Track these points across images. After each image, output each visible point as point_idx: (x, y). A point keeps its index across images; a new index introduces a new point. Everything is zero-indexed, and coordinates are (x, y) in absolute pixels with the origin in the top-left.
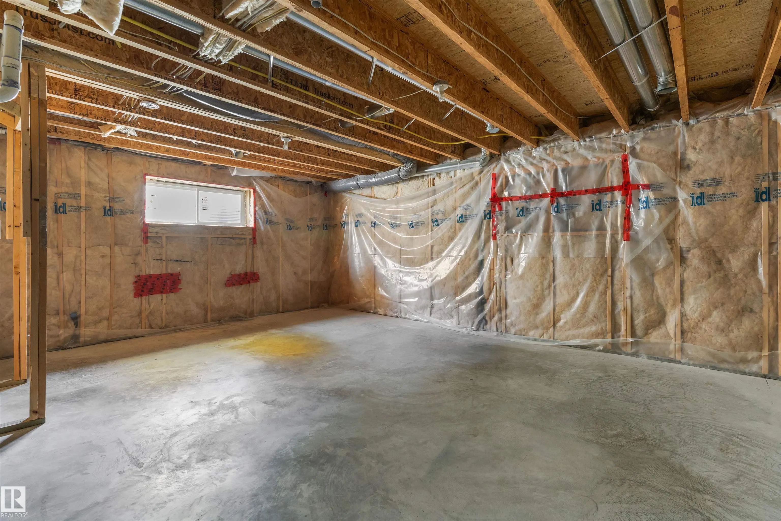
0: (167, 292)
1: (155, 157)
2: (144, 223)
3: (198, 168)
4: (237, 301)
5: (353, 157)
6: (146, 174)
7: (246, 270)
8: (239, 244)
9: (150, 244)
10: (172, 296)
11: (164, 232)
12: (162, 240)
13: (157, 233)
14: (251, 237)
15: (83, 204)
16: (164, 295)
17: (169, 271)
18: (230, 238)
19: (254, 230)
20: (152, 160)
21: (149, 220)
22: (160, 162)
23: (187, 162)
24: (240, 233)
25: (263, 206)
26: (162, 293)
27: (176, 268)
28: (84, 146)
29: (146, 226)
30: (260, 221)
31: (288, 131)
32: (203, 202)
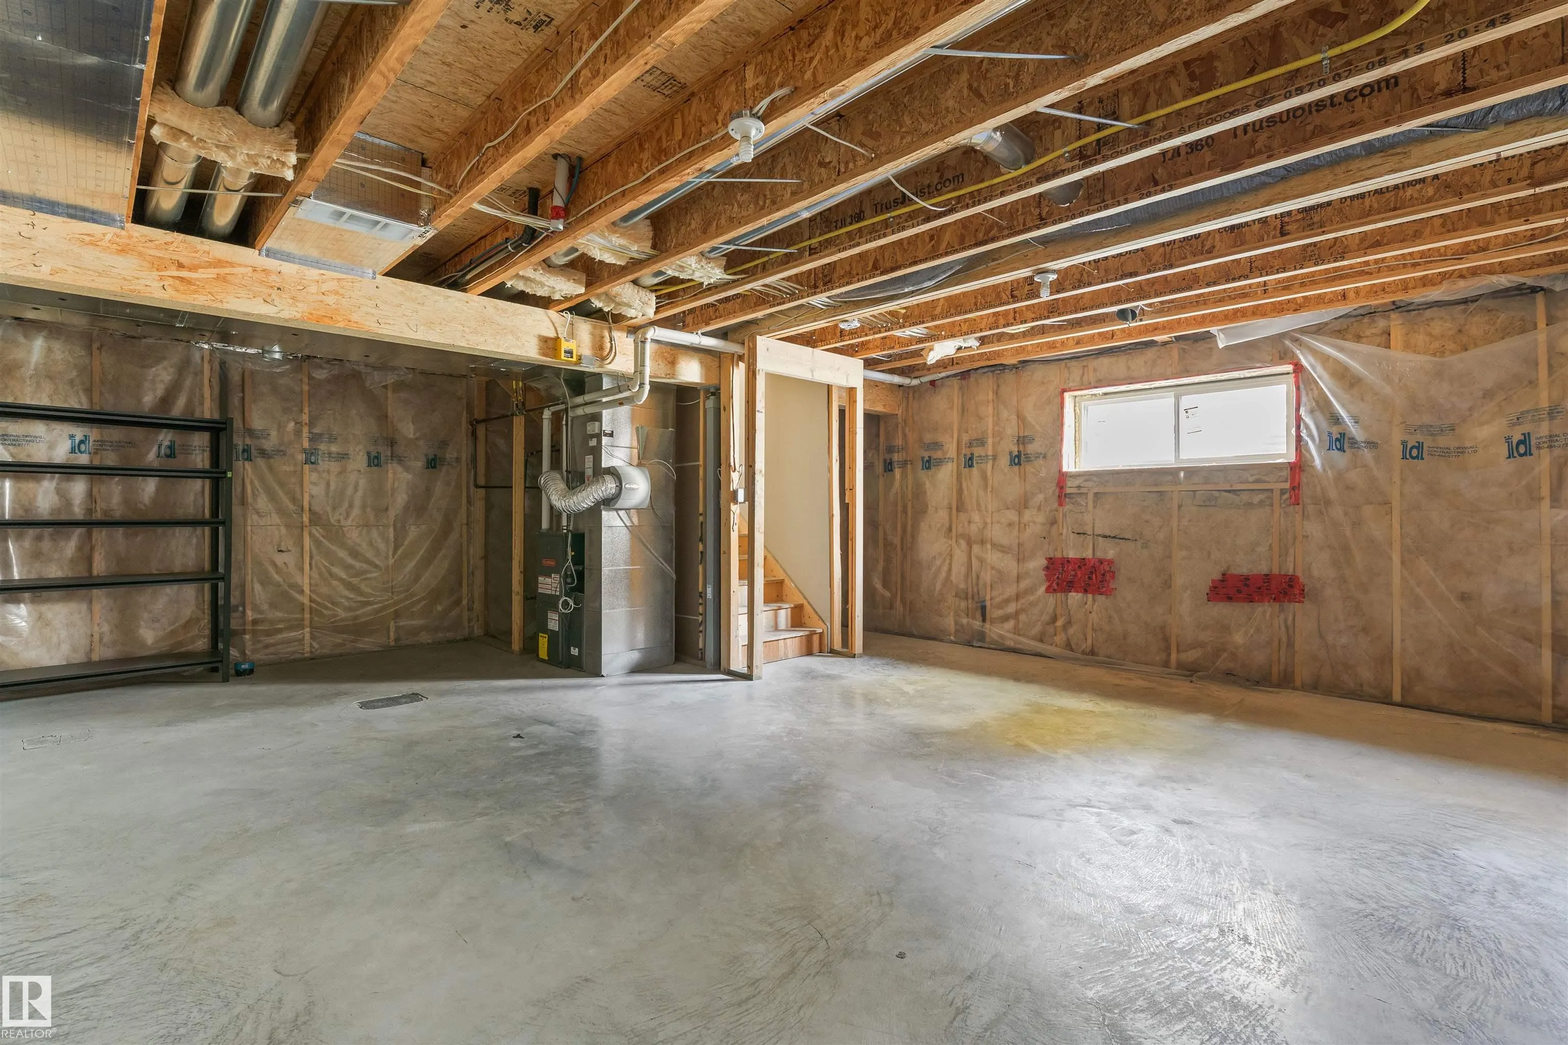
0: (1093, 593)
1: (1075, 357)
2: (1060, 471)
3: (1151, 353)
4: (1238, 638)
5: (1409, 191)
6: (1064, 391)
7: (1271, 570)
8: (1250, 505)
9: (1067, 507)
10: (1101, 599)
11: (1090, 484)
12: (1087, 498)
13: (1079, 487)
14: (1287, 485)
15: (990, 453)
16: (1090, 596)
17: (1100, 555)
18: (1225, 491)
19: (1298, 468)
20: (1073, 363)
21: (1069, 465)
22: (1085, 363)
23: (1130, 349)
24: (1251, 479)
25: (1323, 406)
26: (1086, 591)
27: (1109, 551)
28: (993, 372)
29: (1062, 478)
30: (1310, 443)
31: (1016, 265)
32: (1188, 417)
